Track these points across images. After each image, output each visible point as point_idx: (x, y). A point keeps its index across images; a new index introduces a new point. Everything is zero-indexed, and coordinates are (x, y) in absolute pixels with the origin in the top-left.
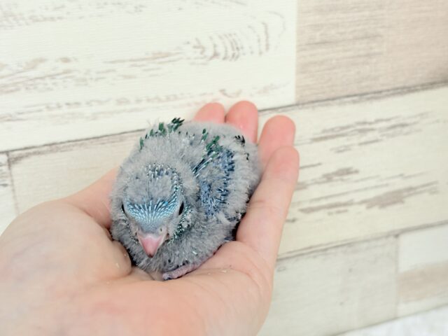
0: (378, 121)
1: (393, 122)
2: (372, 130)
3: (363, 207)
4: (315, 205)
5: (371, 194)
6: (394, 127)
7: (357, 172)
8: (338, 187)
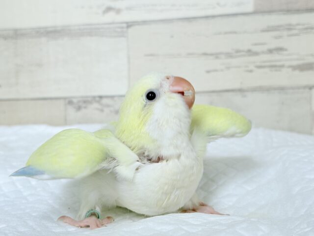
0: (298, 24)
1: (306, 26)
2: (295, 29)
3: (290, 70)
4: (263, 64)
5: (295, 63)
6: (307, 29)
7: (286, 50)
8: (276, 57)
